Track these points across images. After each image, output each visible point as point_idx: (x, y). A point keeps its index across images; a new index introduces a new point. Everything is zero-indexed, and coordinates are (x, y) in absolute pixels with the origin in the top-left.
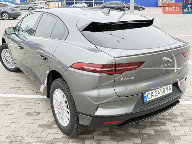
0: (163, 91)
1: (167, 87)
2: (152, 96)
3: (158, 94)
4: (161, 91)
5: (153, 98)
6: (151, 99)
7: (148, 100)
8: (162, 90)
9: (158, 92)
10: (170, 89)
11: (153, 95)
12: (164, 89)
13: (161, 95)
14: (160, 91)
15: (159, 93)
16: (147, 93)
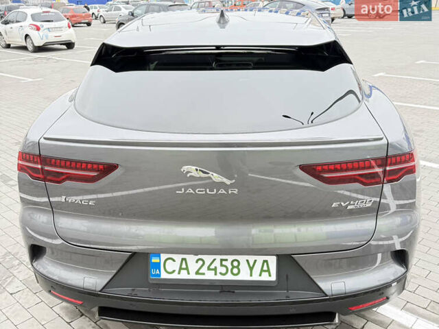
0: (230, 267)
1: (252, 259)
2: (181, 268)
3: (209, 269)
4: (222, 265)
5: (184, 275)
6: (175, 276)
7: (164, 275)
8: (228, 264)
9: (207, 264)
10: (268, 271)
11: (187, 269)
12: (235, 264)
13: (219, 277)
14: (217, 263)
15: (212, 267)
16: (164, 257)
